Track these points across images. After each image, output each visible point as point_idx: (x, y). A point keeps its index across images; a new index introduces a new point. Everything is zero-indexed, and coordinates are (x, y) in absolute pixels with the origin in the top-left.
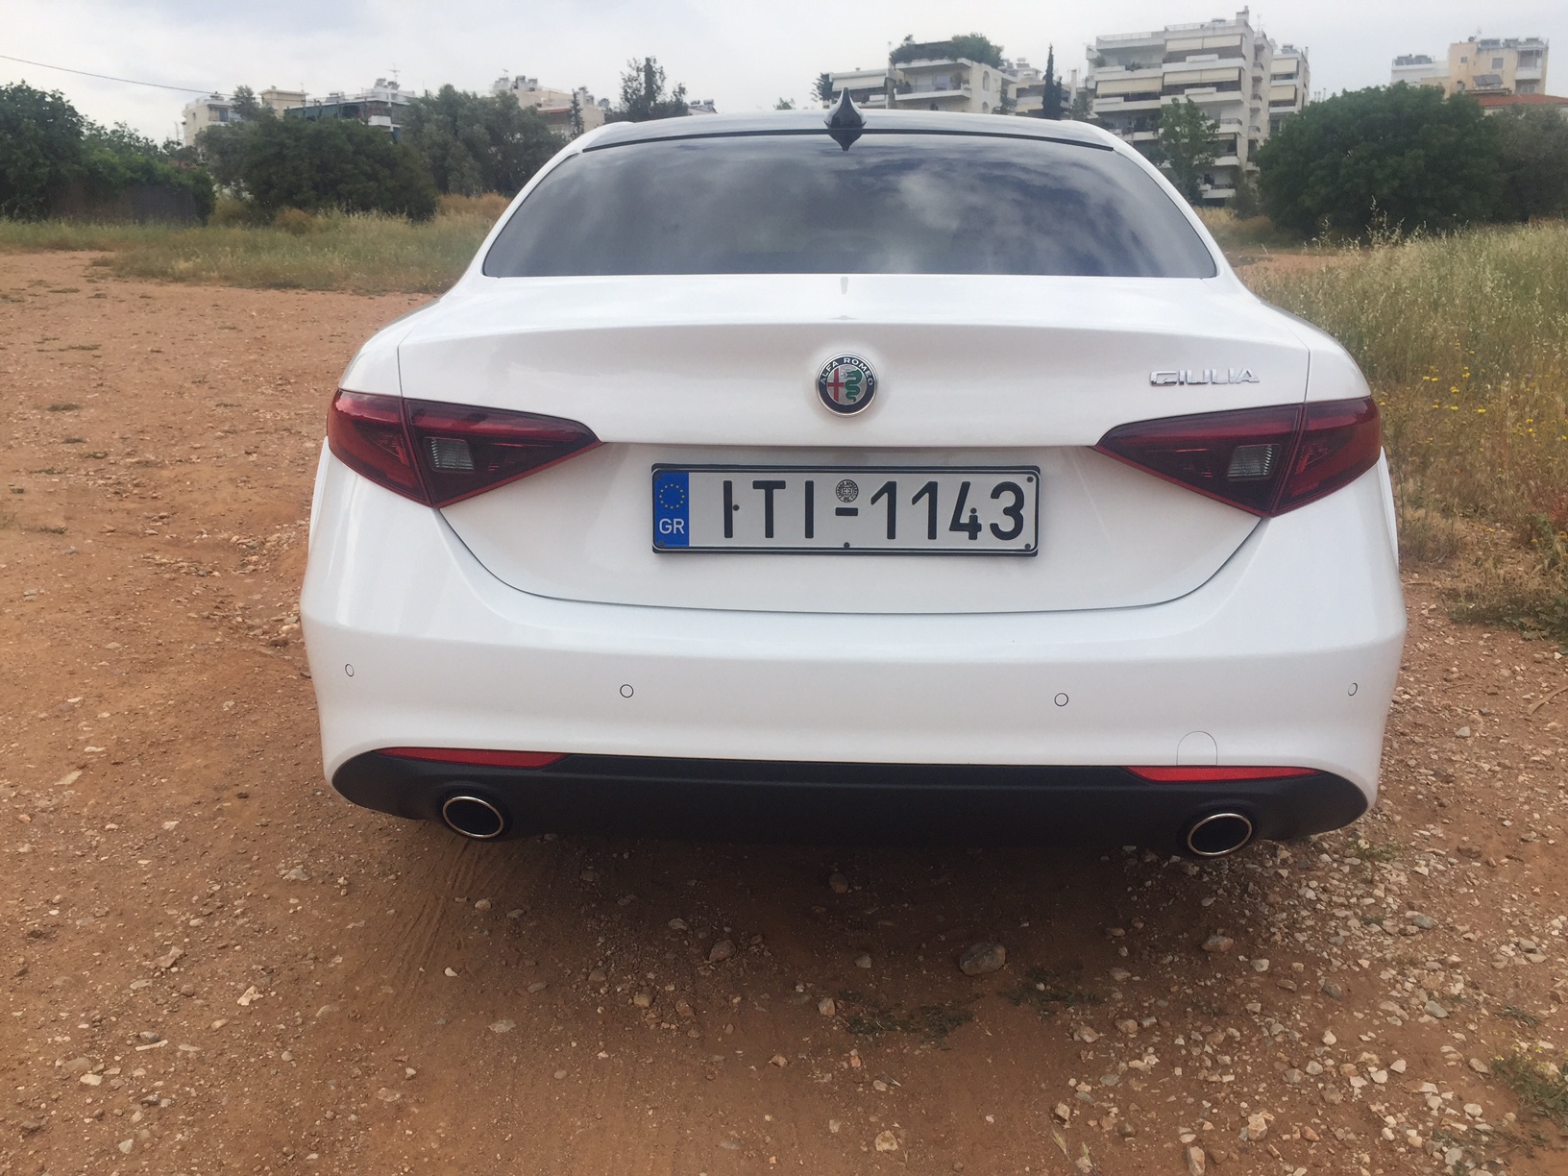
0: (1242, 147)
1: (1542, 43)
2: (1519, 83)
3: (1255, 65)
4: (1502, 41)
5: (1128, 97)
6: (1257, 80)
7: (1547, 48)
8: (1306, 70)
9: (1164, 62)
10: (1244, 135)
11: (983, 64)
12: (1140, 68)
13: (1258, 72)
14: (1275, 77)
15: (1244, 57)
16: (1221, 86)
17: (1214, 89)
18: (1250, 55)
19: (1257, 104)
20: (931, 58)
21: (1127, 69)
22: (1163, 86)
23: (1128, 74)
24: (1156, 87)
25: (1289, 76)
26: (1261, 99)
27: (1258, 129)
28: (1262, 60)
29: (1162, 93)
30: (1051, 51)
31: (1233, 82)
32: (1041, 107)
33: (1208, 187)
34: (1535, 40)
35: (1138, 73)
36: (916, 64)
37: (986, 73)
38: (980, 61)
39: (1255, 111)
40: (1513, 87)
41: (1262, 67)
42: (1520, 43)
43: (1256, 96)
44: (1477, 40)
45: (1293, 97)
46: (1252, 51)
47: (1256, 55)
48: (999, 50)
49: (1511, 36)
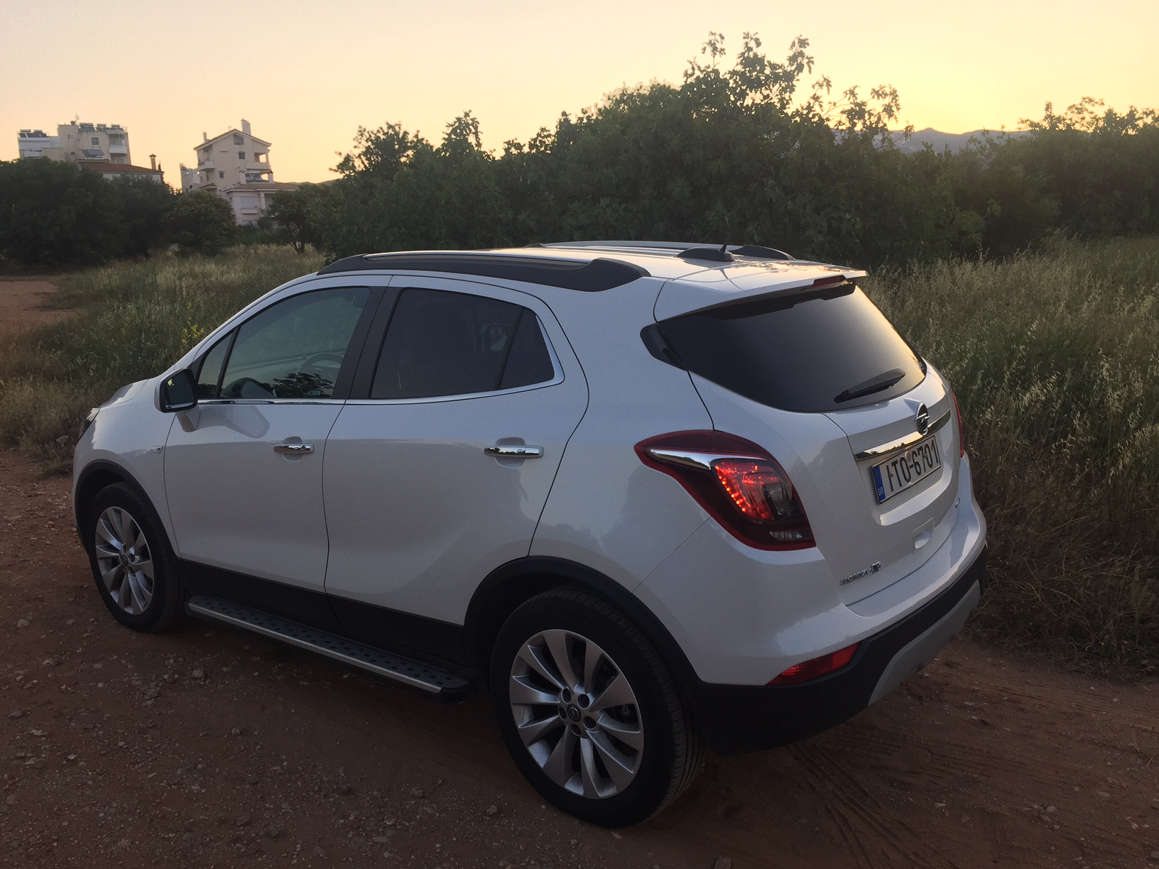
2: (113, 156)
7: (126, 133)
34: (118, 127)
40: (110, 158)
42: (108, 129)
44: (77, 124)
49: (102, 123)
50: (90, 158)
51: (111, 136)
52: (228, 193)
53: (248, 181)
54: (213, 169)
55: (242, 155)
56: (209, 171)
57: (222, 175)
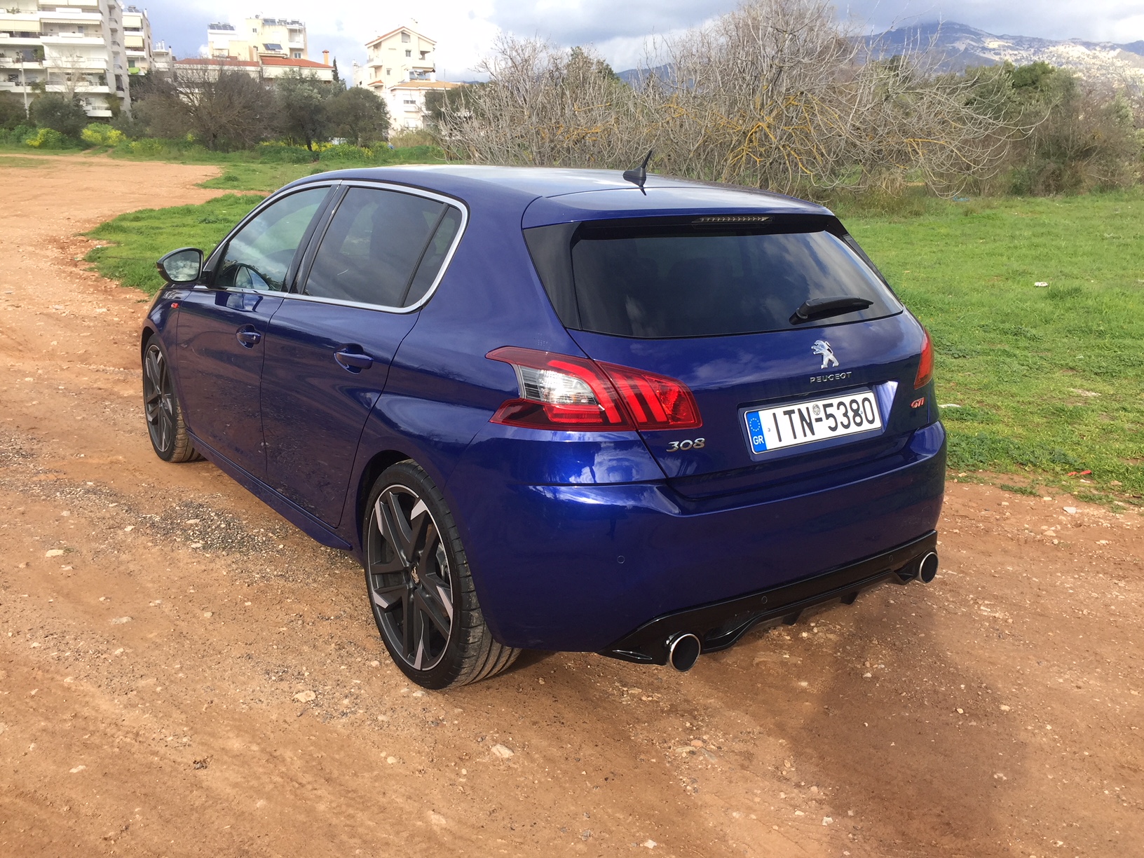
0: (111, 79)
1: (301, 24)
2: (292, 50)
3: (110, 19)
4: (277, 21)
5: (12, 34)
6: (114, 31)
7: (305, 29)
8: (148, 26)
9: (39, 10)
10: (110, 71)
12: (18, 12)
13: (114, 25)
14: (126, 29)
15: (102, 13)
18: (106, 11)
19: (116, 48)
21: (8, 12)
22: (42, 26)
23: (11, 16)
24: (36, 28)
25: (136, 29)
26: (119, 45)
27: (121, 67)
28: (115, 16)
29: (41, 34)
33: (89, 108)
34: (297, 22)
35: (17, 16)
39: (116, 54)
40: (288, 53)
41: (116, 22)
42: (288, 23)
43: (114, 43)
44: (262, 17)
45: (141, 45)
46: (108, 9)
47: (110, 12)
49: (282, 18)
50: (270, 52)
51: (292, 31)
52: (392, 90)
53: (411, 79)
54: (381, 66)
55: (408, 52)
56: (377, 68)
57: (388, 72)
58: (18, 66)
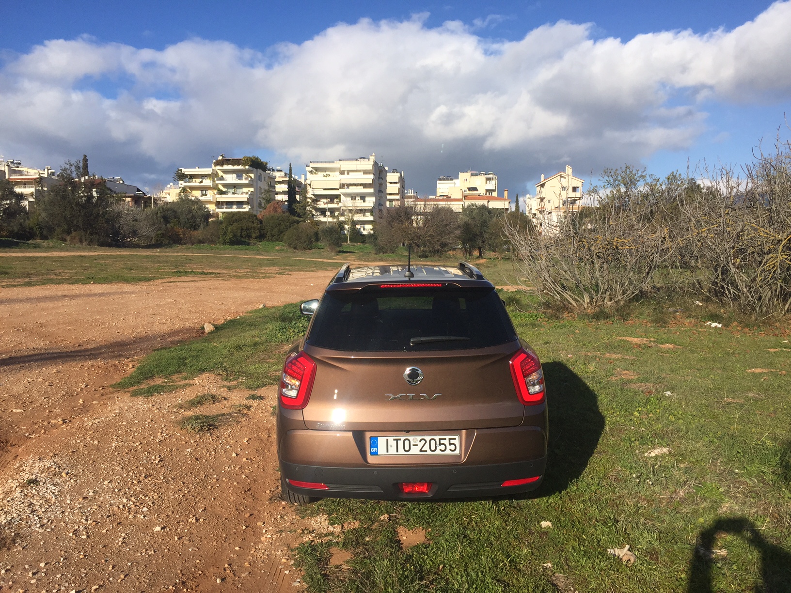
0: (376, 212)
3: (379, 178)
5: (324, 189)
6: (381, 184)
8: (403, 181)
9: (340, 174)
10: (376, 207)
11: (258, 169)
12: (329, 176)
13: (381, 181)
14: (391, 183)
15: (373, 174)
16: (365, 186)
17: (362, 187)
18: (378, 176)
19: (383, 195)
20: (233, 165)
21: (324, 176)
22: (340, 184)
24: (337, 185)
25: (395, 183)
26: (383, 192)
27: (382, 205)
28: (382, 176)
29: (340, 188)
30: (290, 166)
31: (370, 184)
32: (287, 190)
33: (361, 229)
35: (328, 178)
36: (226, 167)
37: (260, 174)
38: (257, 168)
39: (380, 197)
40: (483, 192)
41: (383, 179)
43: (380, 191)
45: (397, 192)
46: (378, 172)
47: (380, 173)
48: (267, 164)
51: (488, 179)
52: (549, 213)
53: (563, 205)
55: (563, 189)
56: (542, 199)
57: (549, 202)
58: (326, 206)
